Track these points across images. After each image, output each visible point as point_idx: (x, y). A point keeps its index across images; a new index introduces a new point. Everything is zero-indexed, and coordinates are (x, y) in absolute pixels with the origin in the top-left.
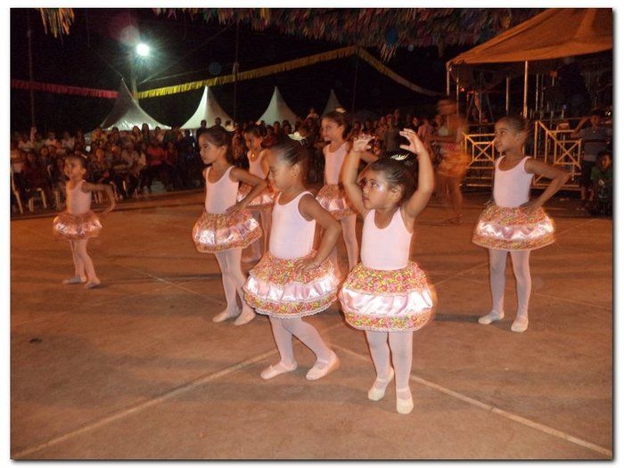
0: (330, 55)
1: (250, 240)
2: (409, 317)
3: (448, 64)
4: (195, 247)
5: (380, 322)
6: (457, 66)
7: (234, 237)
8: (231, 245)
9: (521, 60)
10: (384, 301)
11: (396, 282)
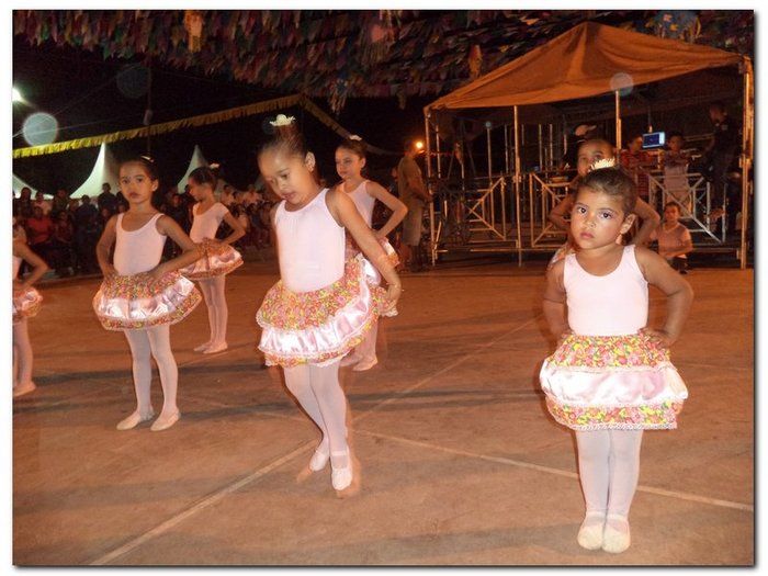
1: (185, 309)
3: (426, 109)
4: (101, 326)
5: (621, 413)
6: (436, 111)
8: (157, 321)
9: (510, 104)
10: (625, 381)
11: (638, 349)
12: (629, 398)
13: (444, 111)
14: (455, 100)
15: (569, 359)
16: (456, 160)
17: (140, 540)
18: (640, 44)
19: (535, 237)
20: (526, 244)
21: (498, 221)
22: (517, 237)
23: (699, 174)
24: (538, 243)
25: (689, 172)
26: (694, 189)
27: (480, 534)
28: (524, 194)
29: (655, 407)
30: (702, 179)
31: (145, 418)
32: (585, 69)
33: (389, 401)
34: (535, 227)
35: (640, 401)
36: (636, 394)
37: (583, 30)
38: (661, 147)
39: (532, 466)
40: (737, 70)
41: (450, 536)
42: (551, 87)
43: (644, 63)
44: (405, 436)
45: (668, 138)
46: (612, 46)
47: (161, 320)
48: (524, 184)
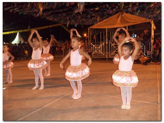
0: (56, 25)
2: (133, 83)
3: (88, 28)
5: (125, 84)
6: (91, 29)
7: (40, 66)
9: (106, 28)
10: (126, 79)
11: (129, 74)
12: (126, 82)
13: (92, 29)
14: (94, 27)
15: (117, 74)
16: (94, 39)
17: (42, 108)
18: (132, 17)
19: (110, 55)
20: (108, 56)
21: (103, 52)
22: (106, 55)
23: (143, 43)
24: (111, 56)
25: (141, 43)
26: (142, 46)
27: (104, 107)
28: (108, 46)
29: (130, 84)
30: (143, 44)
31: (37, 87)
32: (121, 21)
33: (85, 84)
34: (110, 53)
35: (128, 82)
36: (127, 81)
37: (120, 14)
38: (135, 37)
39: (112, 96)
40: (151, 23)
41: (99, 107)
42: (114, 25)
43: (132, 21)
44: (88, 91)
45: (137, 36)
46: (126, 17)
47: (40, 68)
48: (108, 44)
